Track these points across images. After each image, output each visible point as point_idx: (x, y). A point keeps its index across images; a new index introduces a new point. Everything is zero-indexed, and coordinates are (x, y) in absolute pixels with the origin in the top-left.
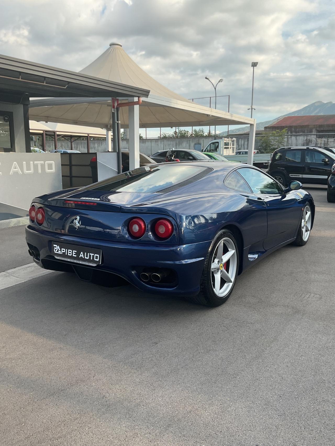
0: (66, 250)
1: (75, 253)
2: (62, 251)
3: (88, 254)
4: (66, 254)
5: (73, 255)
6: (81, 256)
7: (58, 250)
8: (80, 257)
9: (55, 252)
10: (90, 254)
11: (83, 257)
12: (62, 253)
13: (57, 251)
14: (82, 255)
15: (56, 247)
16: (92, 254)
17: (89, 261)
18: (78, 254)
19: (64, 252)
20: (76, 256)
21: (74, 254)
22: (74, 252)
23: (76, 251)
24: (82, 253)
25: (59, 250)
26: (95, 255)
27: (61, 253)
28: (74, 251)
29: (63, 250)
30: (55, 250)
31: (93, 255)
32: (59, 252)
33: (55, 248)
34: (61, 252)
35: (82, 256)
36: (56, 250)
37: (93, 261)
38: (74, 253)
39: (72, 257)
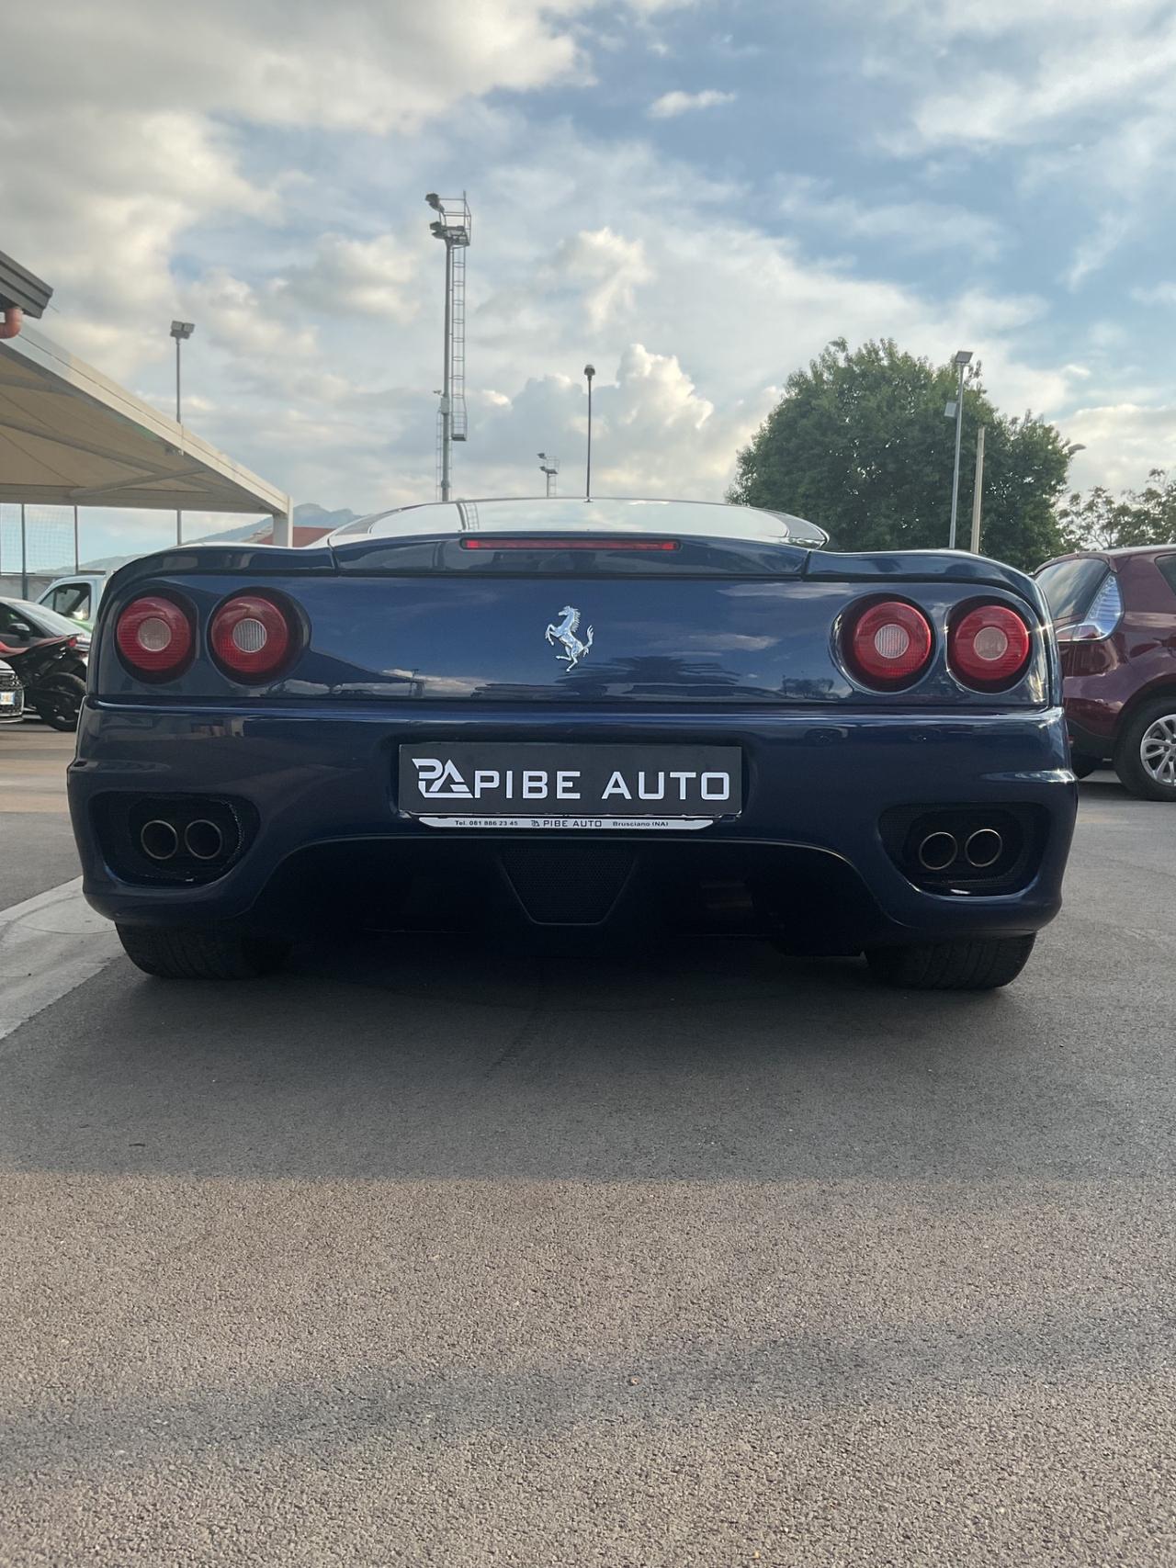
0: (509, 773)
1: (570, 784)
2: (479, 785)
3: (661, 775)
4: (509, 795)
5: (560, 795)
6: (610, 790)
7: (450, 780)
8: (605, 796)
9: (426, 795)
10: (673, 775)
11: (628, 796)
12: (478, 795)
13: (446, 788)
14: (616, 785)
15: (432, 769)
16: (683, 776)
17: (669, 807)
18: (590, 786)
19: (495, 784)
20: (577, 796)
21: (565, 790)
22: (565, 779)
23: (577, 774)
24: (617, 775)
25: (458, 777)
26: (705, 776)
27: (470, 796)
28: (560, 774)
29: (484, 779)
30: (422, 786)
31: (693, 775)
32: (461, 791)
33: (422, 775)
34: (473, 792)
35: (616, 791)
36: (430, 783)
37: (695, 806)
38: (561, 784)
39: (551, 806)
